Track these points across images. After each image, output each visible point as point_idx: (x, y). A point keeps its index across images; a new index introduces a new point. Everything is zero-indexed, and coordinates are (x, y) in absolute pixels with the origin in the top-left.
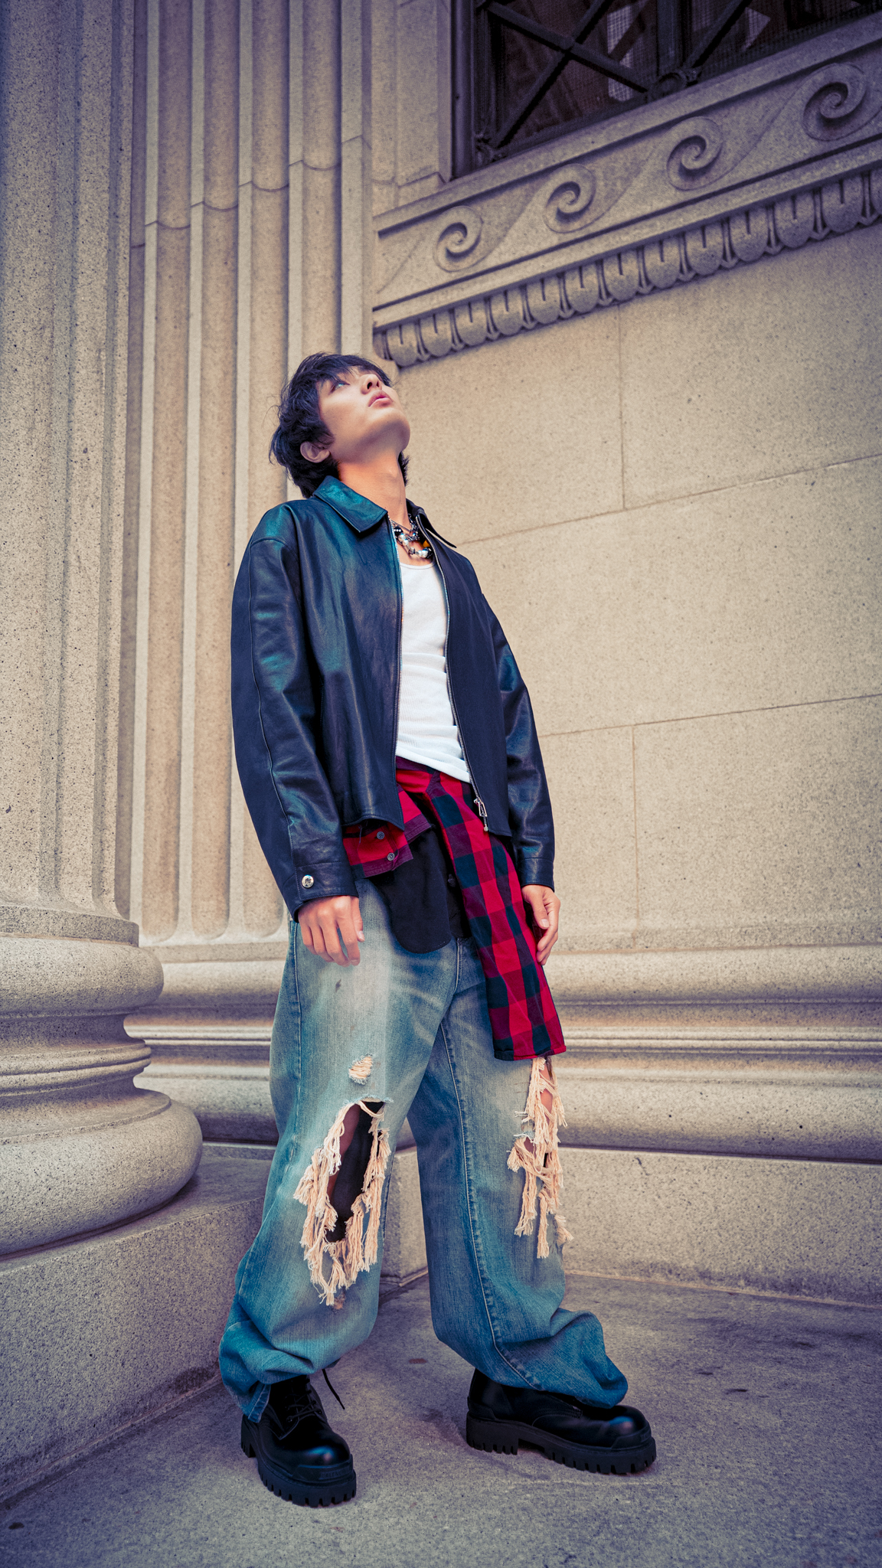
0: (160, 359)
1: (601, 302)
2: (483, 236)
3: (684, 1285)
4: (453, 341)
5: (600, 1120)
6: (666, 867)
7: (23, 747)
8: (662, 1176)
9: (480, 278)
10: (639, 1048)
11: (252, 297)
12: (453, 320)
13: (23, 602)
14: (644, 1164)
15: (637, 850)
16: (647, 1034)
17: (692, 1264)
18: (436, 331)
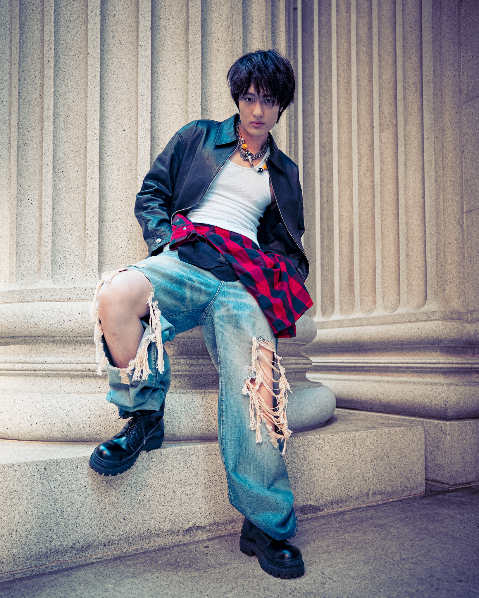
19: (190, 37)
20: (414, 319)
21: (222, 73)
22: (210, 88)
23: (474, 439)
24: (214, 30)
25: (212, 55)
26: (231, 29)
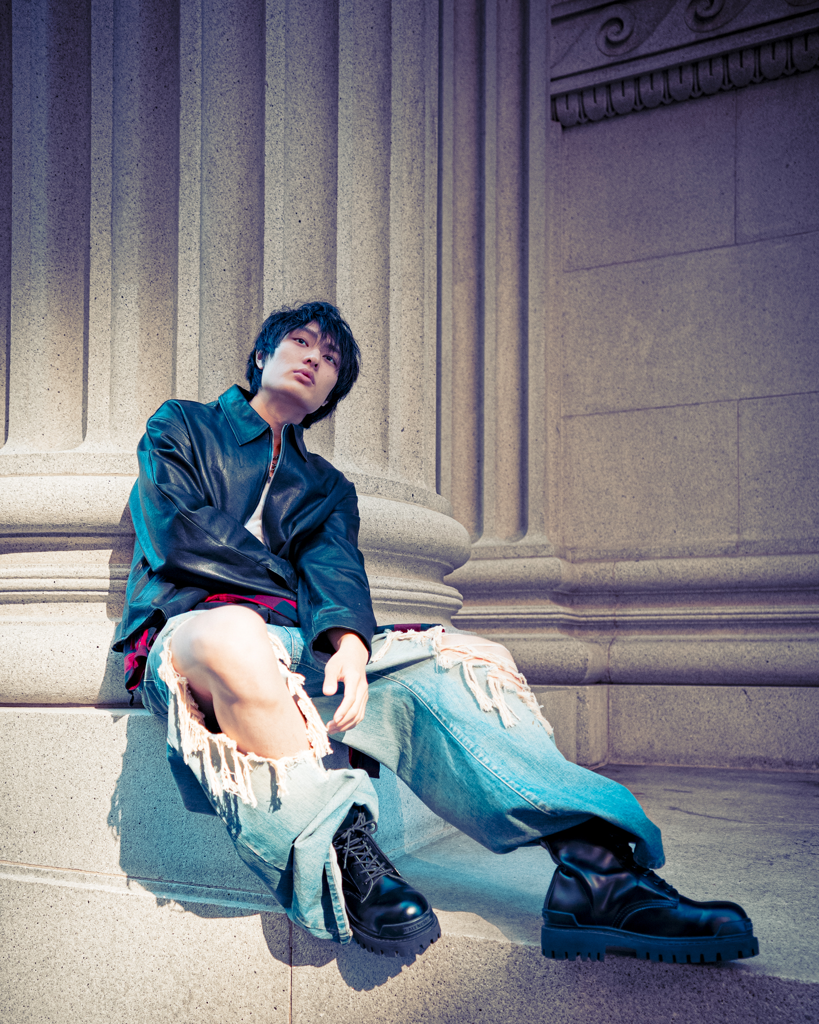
1: (724, 87)
2: (635, 30)
4: (607, 110)
5: (718, 666)
6: (760, 499)
8: (761, 701)
9: (633, 63)
11: (454, 65)
12: (609, 93)
14: (749, 694)
15: (739, 487)
18: (595, 101)
20: (512, 554)
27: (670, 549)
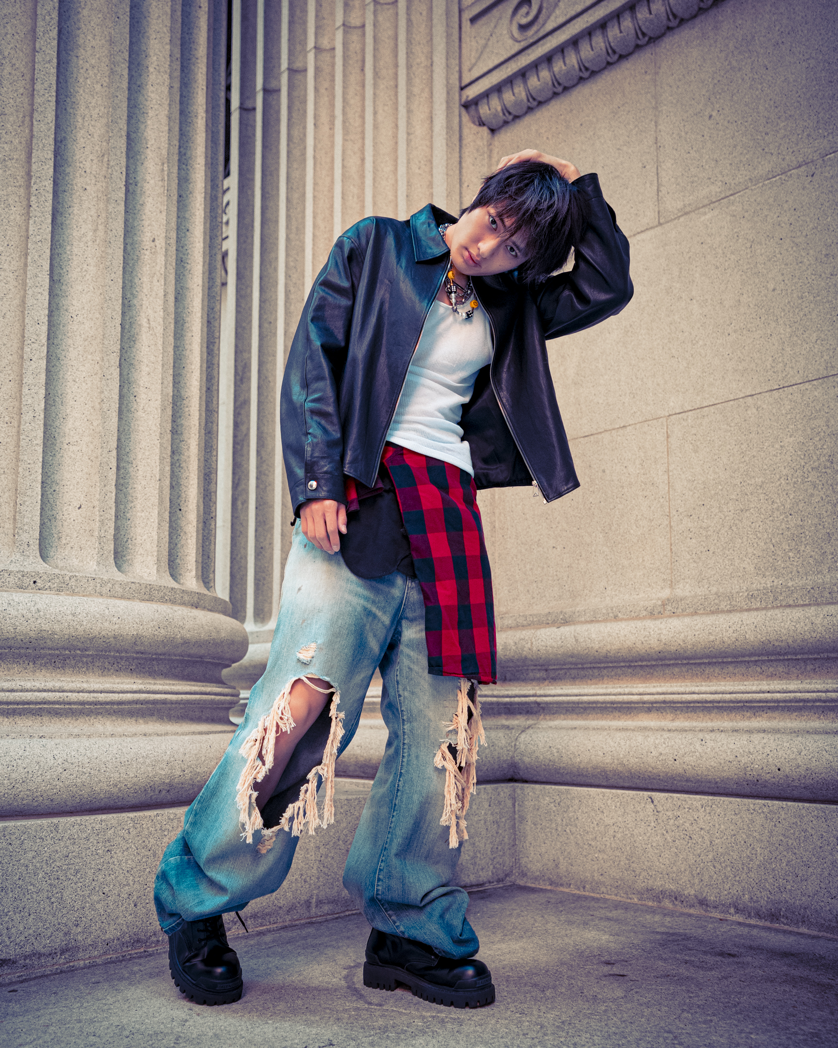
0: (318, 156)
1: (640, 43)
2: (545, 5)
3: (686, 910)
4: (528, 100)
6: (694, 541)
7: (89, 461)
8: (669, 813)
9: (541, 42)
10: (664, 702)
12: (525, 83)
13: (89, 357)
14: (656, 802)
15: (671, 527)
16: (670, 690)
17: (693, 892)
18: (514, 95)
19: (34, 167)
21: (90, 226)
22: (68, 248)
23: (492, 814)
24: (78, 157)
25: (74, 196)
26: (106, 159)
27: (594, 611)
